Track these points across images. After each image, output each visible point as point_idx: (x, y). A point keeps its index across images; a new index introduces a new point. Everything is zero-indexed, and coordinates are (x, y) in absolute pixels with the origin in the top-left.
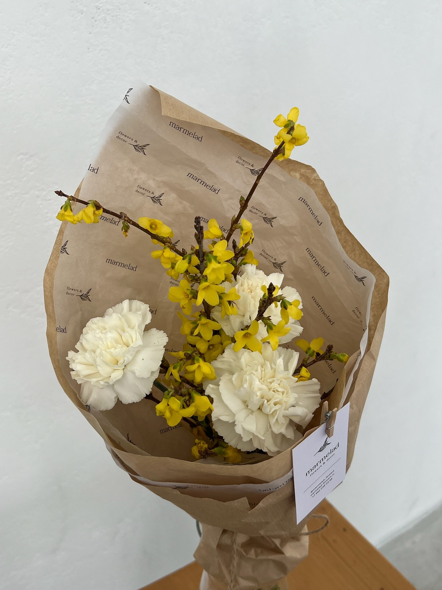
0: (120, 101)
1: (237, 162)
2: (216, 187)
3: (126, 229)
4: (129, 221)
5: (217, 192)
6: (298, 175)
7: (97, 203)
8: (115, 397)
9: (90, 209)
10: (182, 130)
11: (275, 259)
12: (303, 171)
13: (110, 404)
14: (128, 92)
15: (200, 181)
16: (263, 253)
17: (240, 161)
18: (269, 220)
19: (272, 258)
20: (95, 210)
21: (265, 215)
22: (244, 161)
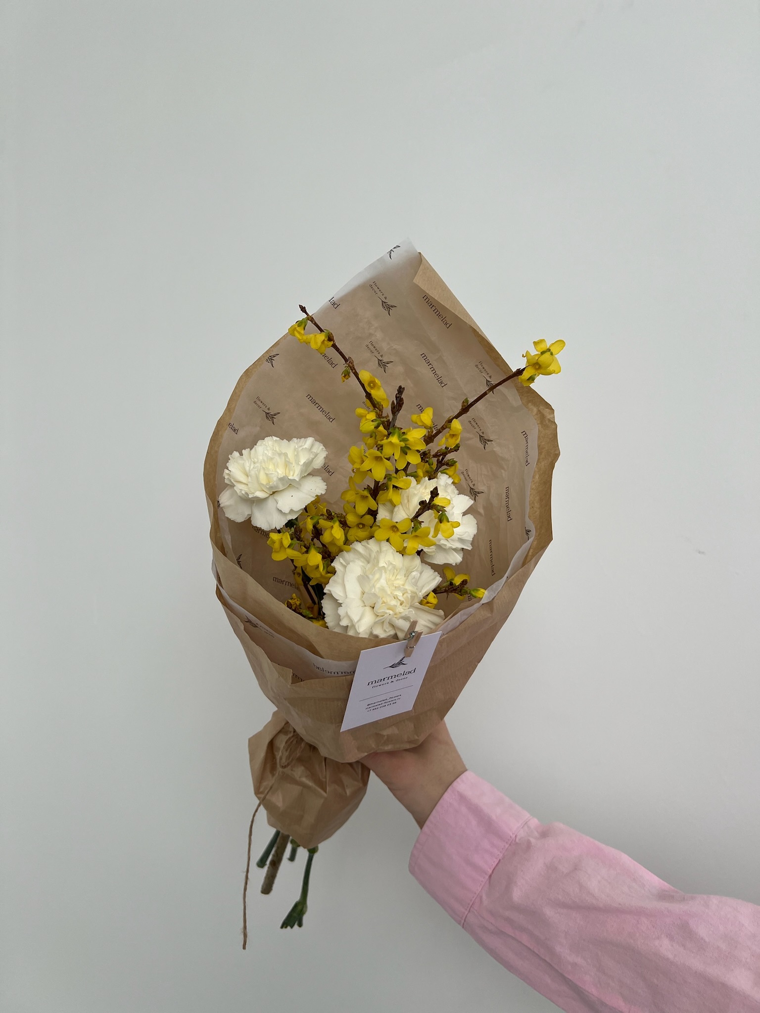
0: (384, 252)
1: (477, 366)
2: (444, 380)
3: (346, 375)
4: (353, 368)
5: (443, 385)
6: (535, 410)
7: (331, 335)
8: (249, 515)
9: (322, 337)
10: (434, 308)
11: (474, 485)
12: (541, 408)
13: (240, 519)
14: (394, 248)
15: (431, 366)
16: (465, 473)
17: (480, 366)
18: (484, 440)
19: (472, 482)
20: (326, 340)
21: (483, 433)
22: (483, 368)
